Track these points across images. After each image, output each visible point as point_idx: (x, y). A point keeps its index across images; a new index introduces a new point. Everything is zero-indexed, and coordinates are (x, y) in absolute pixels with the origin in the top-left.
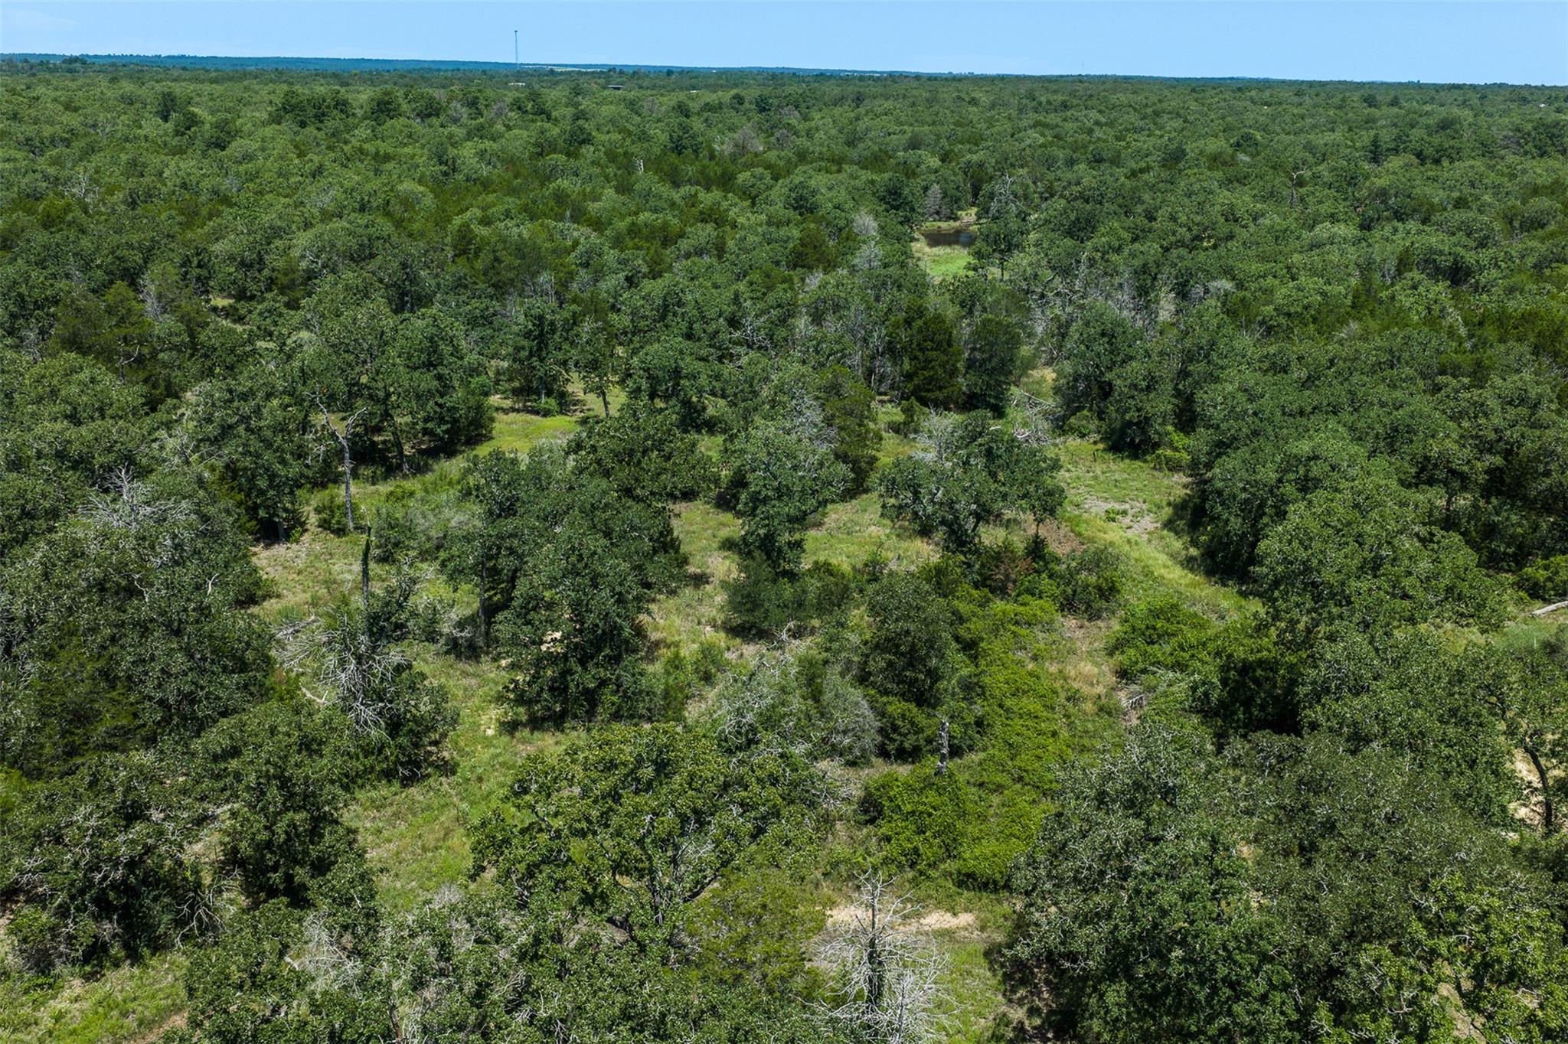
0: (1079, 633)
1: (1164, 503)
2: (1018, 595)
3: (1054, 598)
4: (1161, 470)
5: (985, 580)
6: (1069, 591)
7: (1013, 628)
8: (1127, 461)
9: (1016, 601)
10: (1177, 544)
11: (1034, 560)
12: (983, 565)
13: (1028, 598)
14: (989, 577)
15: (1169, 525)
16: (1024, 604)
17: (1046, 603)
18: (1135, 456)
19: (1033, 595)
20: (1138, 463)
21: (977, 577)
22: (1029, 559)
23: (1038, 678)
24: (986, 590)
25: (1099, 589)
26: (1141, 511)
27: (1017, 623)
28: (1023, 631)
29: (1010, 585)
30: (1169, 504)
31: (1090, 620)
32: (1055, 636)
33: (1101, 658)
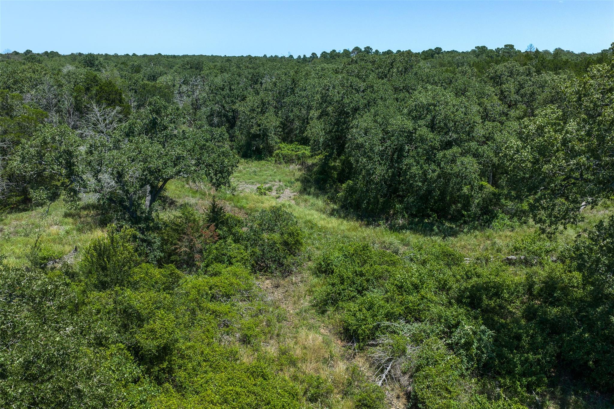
0: (278, 294)
1: (293, 180)
2: (207, 266)
3: (244, 261)
4: (280, 163)
5: (170, 255)
6: (257, 250)
7: (211, 306)
8: (256, 162)
9: (206, 272)
10: (320, 203)
11: (217, 226)
12: (164, 242)
13: (218, 267)
14: (174, 252)
15: (304, 191)
16: (215, 274)
17: (238, 268)
18: (260, 159)
19: (222, 262)
20: (263, 162)
21: (159, 254)
22: (212, 227)
23: (264, 377)
24: (172, 266)
25: (286, 243)
26: (280, 187)
27: (214, 298)
28: (222, 307)
29: (197, 256)
30: (297, 180)
31: (284, 277)
32: (257, 305)
33: (314, 318)
